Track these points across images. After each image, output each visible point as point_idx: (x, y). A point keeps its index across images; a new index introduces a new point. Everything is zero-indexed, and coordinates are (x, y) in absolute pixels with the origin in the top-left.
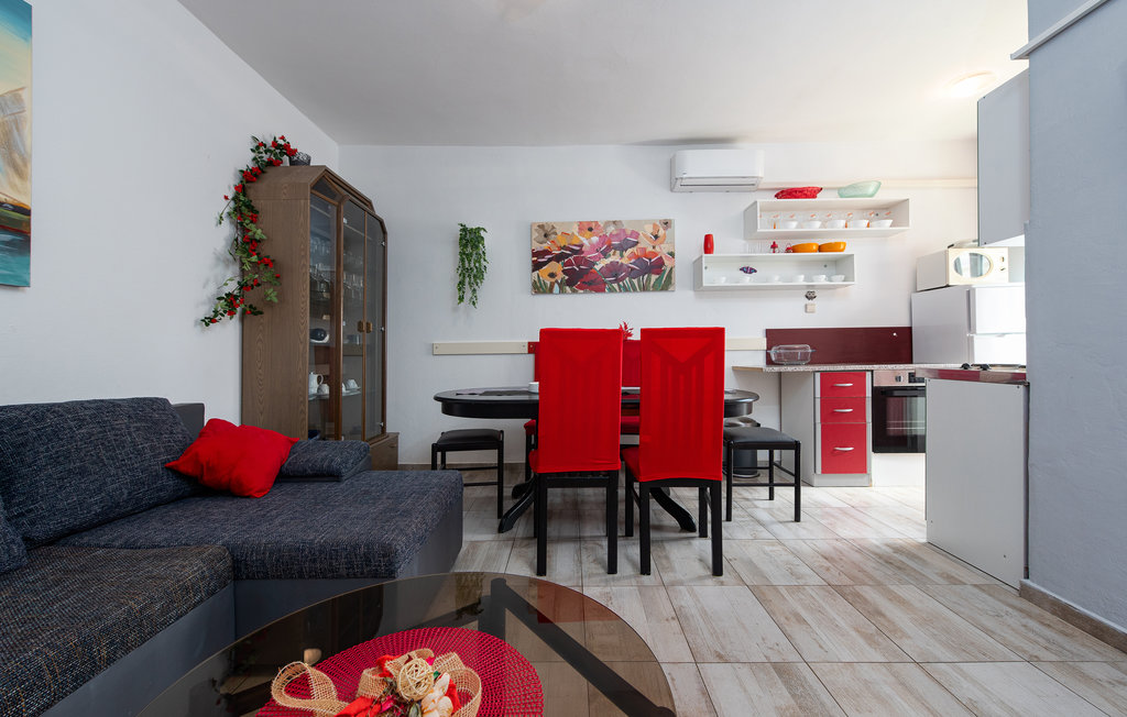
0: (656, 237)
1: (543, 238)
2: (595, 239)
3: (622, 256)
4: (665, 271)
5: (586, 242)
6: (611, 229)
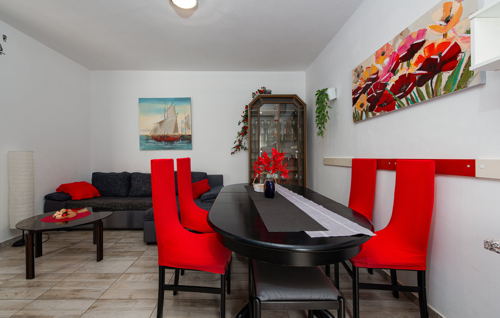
0: (447, 21)
1: (357, 79)
2: (387, 61)
3: (409, 65)
4: (462, 60)
5: (380, 67)
6: (400, 42)
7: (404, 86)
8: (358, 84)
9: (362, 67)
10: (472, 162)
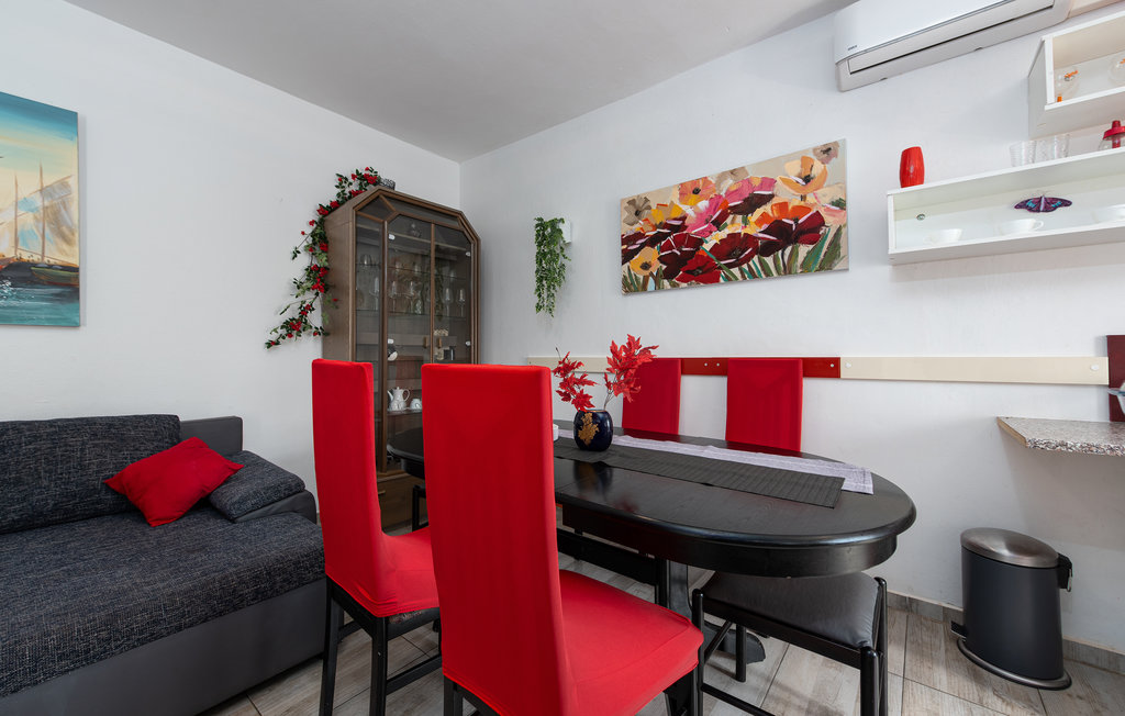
0: (807, 179)
1: (634, 218)
2: (703, 204)
3: (746, 222)
4: (826, 235)
5: (690, 211)
6: (729, 183)
7: (736, 249)
8: (636, 228)
9: (646, 200)
10: (837, 361)
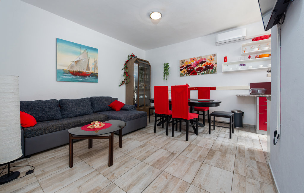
0: (211, 59)
1: (182, 63)
2: (195, 62)
3: (202, 65)
4: (214, 68)
5: (192, 63)
6: (199, 59)
7: (200, 69)
8: (182, 65)
9: (184, 61)
10: (215, 87)
